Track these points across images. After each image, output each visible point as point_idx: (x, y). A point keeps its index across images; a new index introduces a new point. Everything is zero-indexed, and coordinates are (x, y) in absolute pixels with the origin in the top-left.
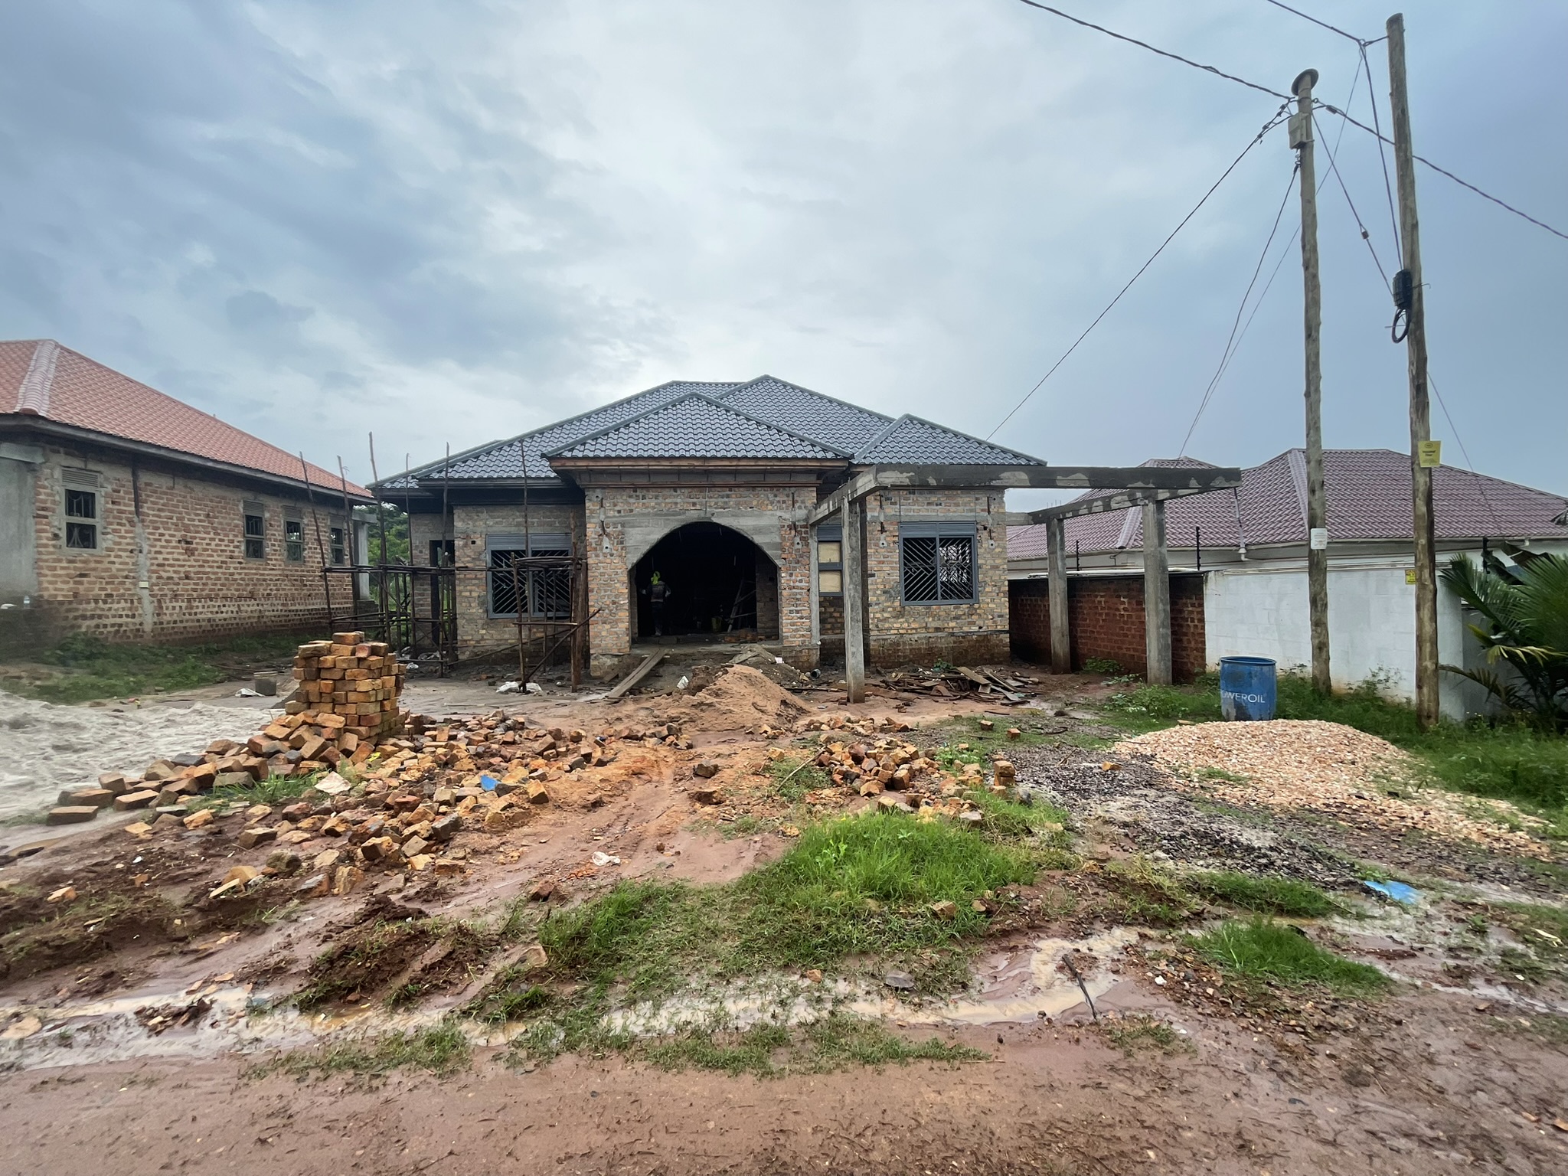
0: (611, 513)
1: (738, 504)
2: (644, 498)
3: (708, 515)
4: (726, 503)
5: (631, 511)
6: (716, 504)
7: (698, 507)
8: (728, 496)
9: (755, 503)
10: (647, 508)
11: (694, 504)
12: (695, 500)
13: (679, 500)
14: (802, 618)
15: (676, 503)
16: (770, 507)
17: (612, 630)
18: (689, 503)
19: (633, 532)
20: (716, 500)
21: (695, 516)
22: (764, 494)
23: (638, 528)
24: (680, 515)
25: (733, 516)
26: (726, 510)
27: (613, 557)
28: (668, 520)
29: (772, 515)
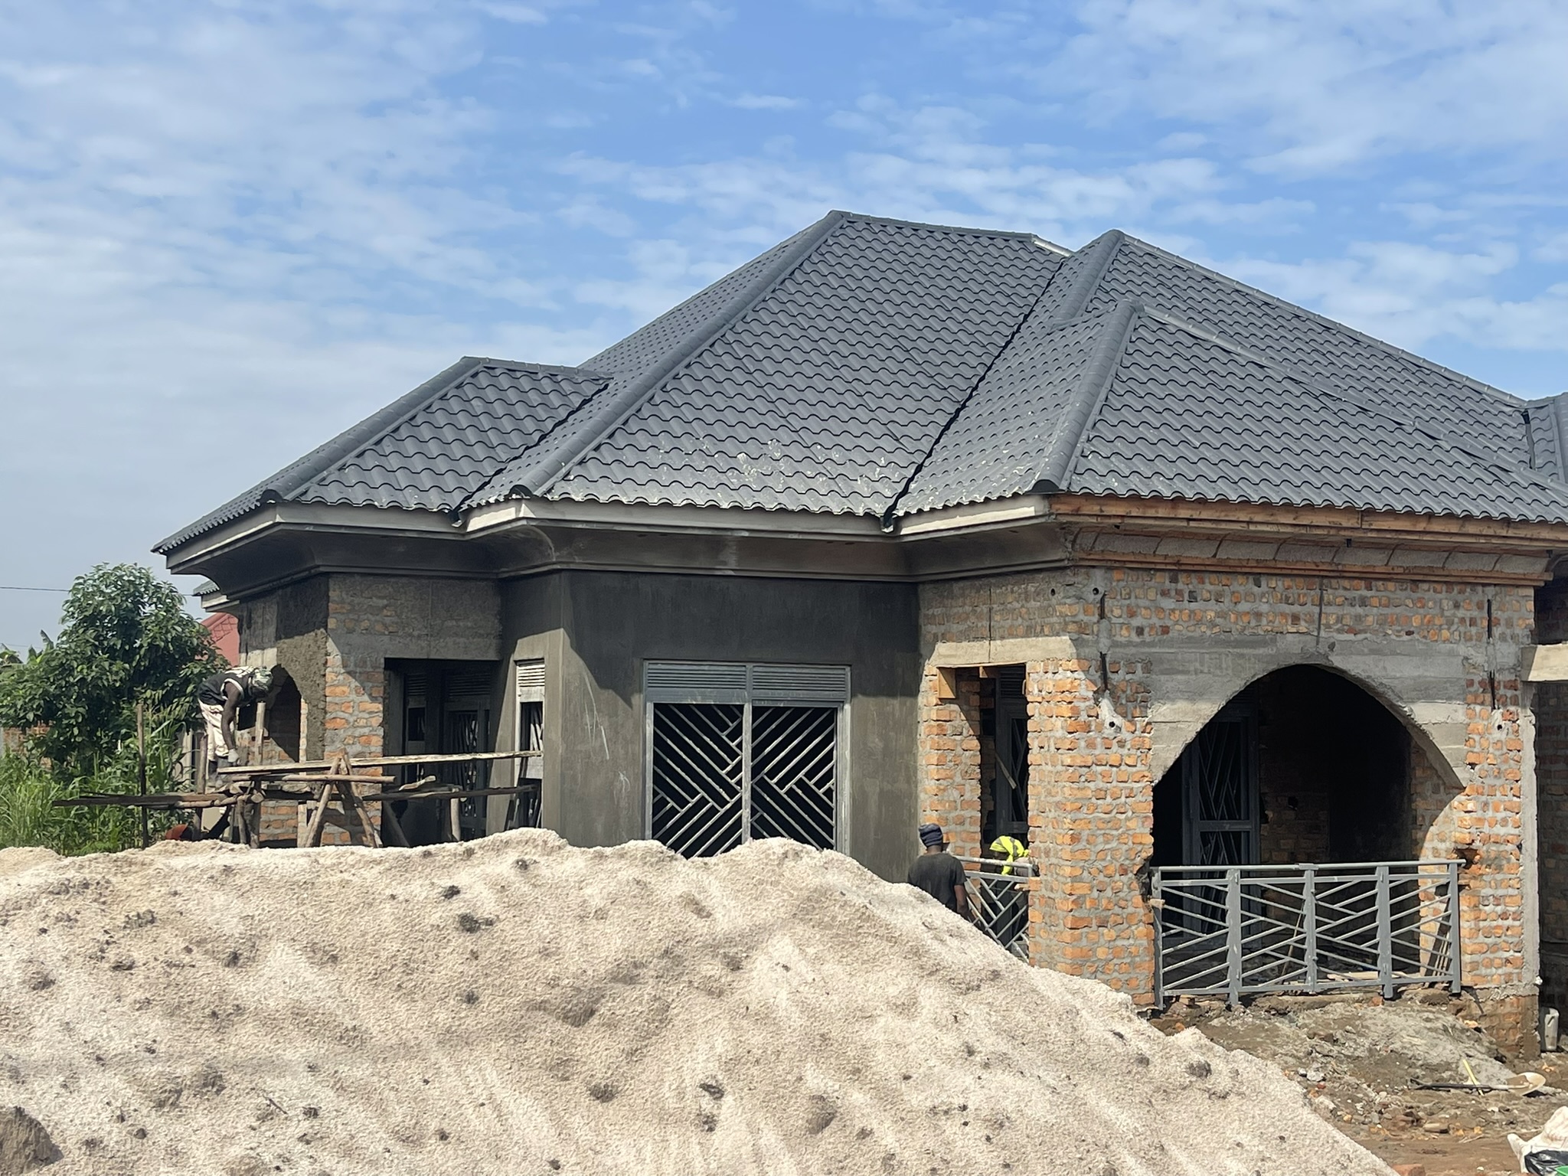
0: (1123, 635)
1: (1383, 622)
2: (1193, 598)
3: (1323, 649)
4: (1359, 618)
5: (1165, 630)
6: (1339, 620)
7: (1303, 627)
8: (1363, 602)
9: (1416, 622)
10: (1199, 623)
11: (1296, 619)
12: (1296, 608)
13: (1264, 608)
14: (1504, 916)
15: (1258, 615)
16: (1445, 633)
17: (1119, 943)
18: (1283, 615)
19: (1170, 685)
20: (1339, 611)
21: (1296, 650)
22: (1437, 600)
23: (1180, 677)
24: (1264, 643)
25: (1373, 652)
26: (1360, 637)
27: (1125, 751)
28: (1242, 656)
29: (1452, 654)
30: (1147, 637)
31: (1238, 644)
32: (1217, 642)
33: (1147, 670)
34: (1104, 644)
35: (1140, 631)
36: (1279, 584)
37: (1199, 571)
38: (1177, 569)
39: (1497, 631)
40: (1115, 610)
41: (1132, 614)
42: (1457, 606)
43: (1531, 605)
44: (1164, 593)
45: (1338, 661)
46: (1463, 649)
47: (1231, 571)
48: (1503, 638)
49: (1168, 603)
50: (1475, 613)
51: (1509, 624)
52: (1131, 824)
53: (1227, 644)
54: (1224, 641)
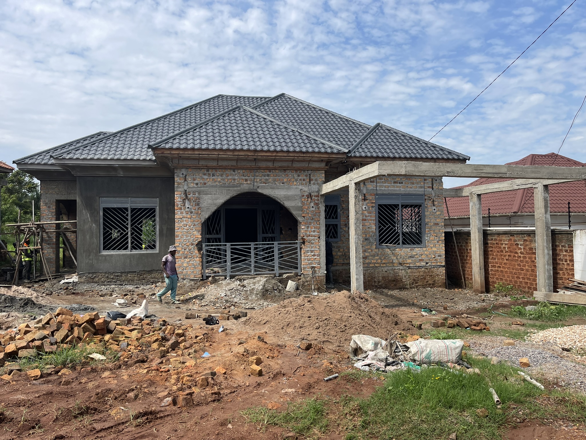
0: (192, 185)
3: (255, 188)
4: (267, 180)
6: (260, 180)
7: (249, 182)
8: (268, 175)
9: (285, 180)
10: (216, 182)
11: (246, 180)
12: (247, 178)
13: (236, 178)
14: (314, 255)
16: (295, 183)
17: (191, 262)
18: (243, 179)
19: (206, 198)
20: (261, 178)
21: (247, 188)
22: (292, 175)
23: (209, 195)
24: (237, 187)
25: (271, 188)
26: (267, 184)
27: (193, 214)
28: (229, 190)
29: (296, 188)
30: (199, 185)
31: (228, 187)
32: (221, 186)
33: (199, 193)
34: (186, 188)
35: (197, 184)
36: (241, 172)
37: (215, 168)
38: (208, 168)
39: (312, 182)
40: (189, 179)
41: (194, 180)
42: (299, 176)
43: (324, 175)
44: (205, 174)
45: (260, 191)
46: (300, 187)
47: (225, 168)
48: (314, 184)
49: (206, 177)
50: (305, 178)
51: (316, 180)
52: (195, 233)
53: (225, 187)
54: (223, 186)
